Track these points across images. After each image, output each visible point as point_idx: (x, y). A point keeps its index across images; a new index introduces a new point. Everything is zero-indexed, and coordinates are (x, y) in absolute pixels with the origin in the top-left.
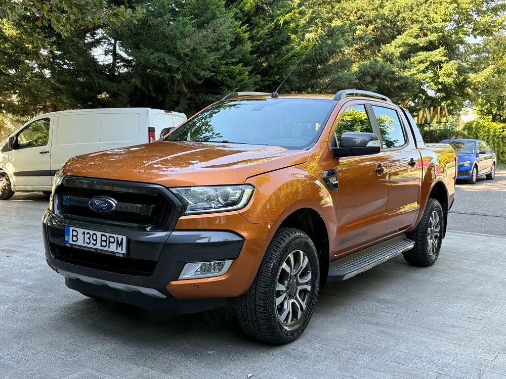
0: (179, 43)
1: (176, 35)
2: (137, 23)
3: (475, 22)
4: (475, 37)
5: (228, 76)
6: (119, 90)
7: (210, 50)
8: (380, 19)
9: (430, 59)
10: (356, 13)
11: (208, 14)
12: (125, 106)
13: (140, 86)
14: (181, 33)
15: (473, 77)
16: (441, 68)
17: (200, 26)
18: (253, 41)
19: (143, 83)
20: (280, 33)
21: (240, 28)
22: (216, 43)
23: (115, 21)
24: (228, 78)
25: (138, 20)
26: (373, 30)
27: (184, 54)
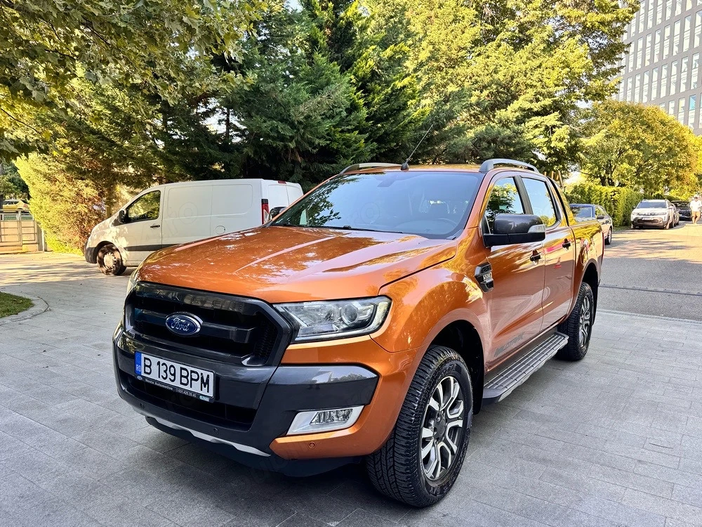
0: (292, 110)
1: (289, 102)
2: (248, 89)
3: (586, 87)
4: (587, 101)
5: (344, 144)
6: (231, 161)
7: (326, 117)
8: (496, 84)
9: (545, 123)
10: (471, 78)
11: (323, 80)
12: (237, 177)
13: (253, 156)
14: (295, 99)
15: (585, 142)
16: (553, 133)
17: (314, 92)
18: (369, 108)
19: (256, 153)
20: (397, 99)
21: (355, 94)
22: (331, 109)
23: (225, 87)
24: (344, 147)
25: (249, 87)
26: (488, 96)
27: (298, 121)
